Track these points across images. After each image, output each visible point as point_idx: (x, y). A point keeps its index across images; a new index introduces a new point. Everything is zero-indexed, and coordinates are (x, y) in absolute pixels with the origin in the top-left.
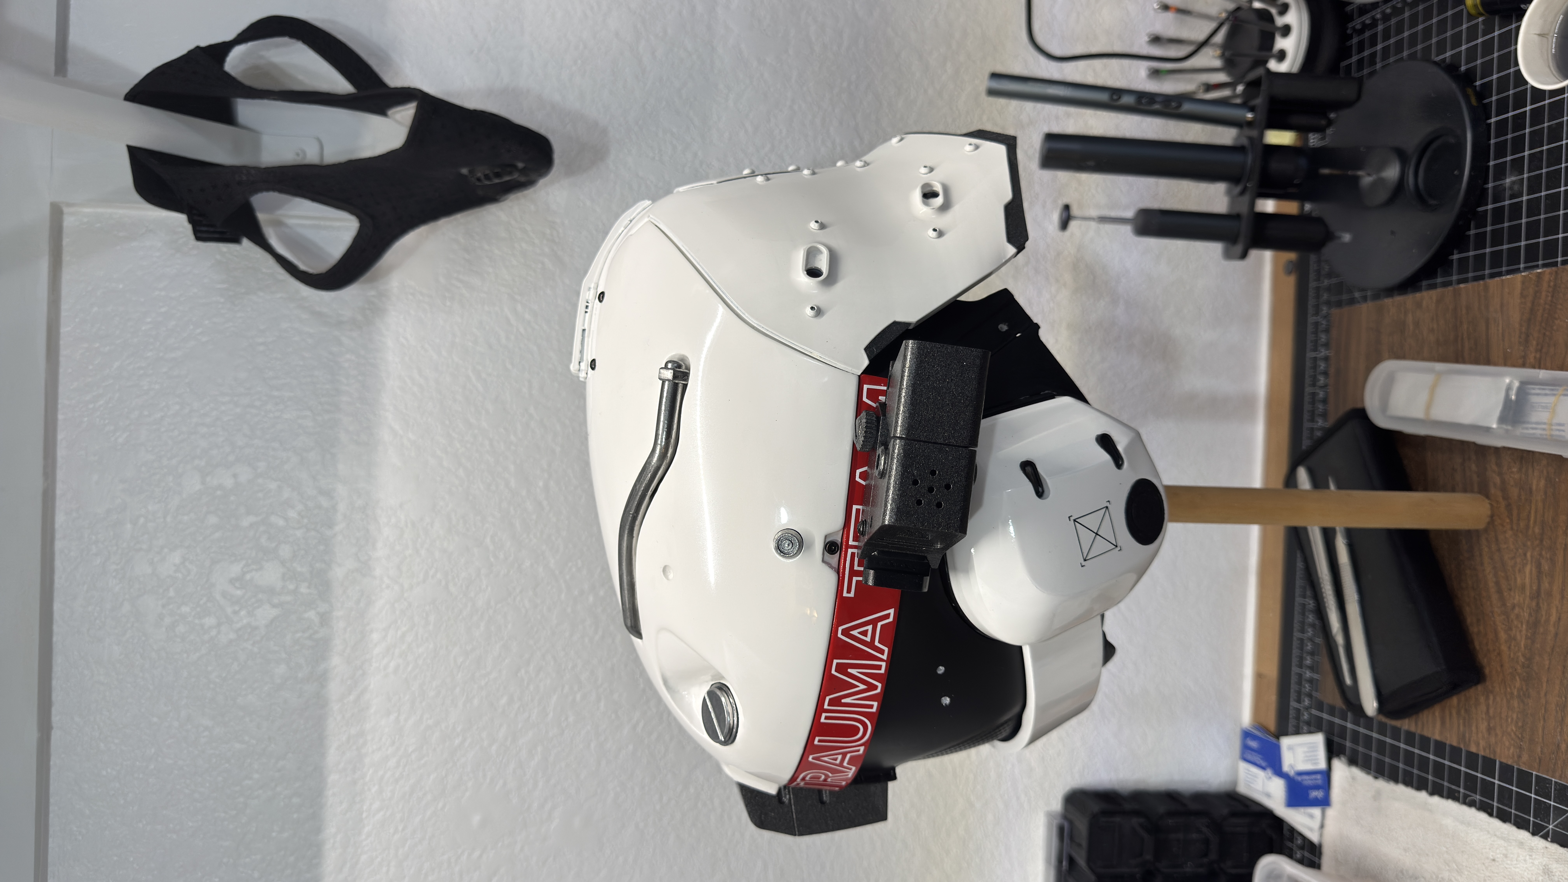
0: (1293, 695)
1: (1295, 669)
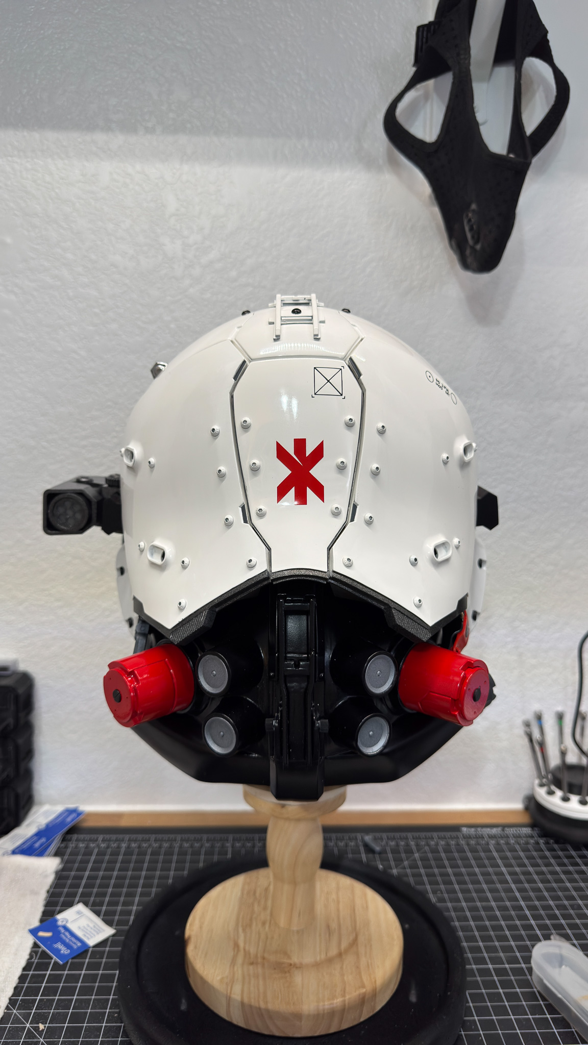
0: (108, 836)
1: (127, 837)
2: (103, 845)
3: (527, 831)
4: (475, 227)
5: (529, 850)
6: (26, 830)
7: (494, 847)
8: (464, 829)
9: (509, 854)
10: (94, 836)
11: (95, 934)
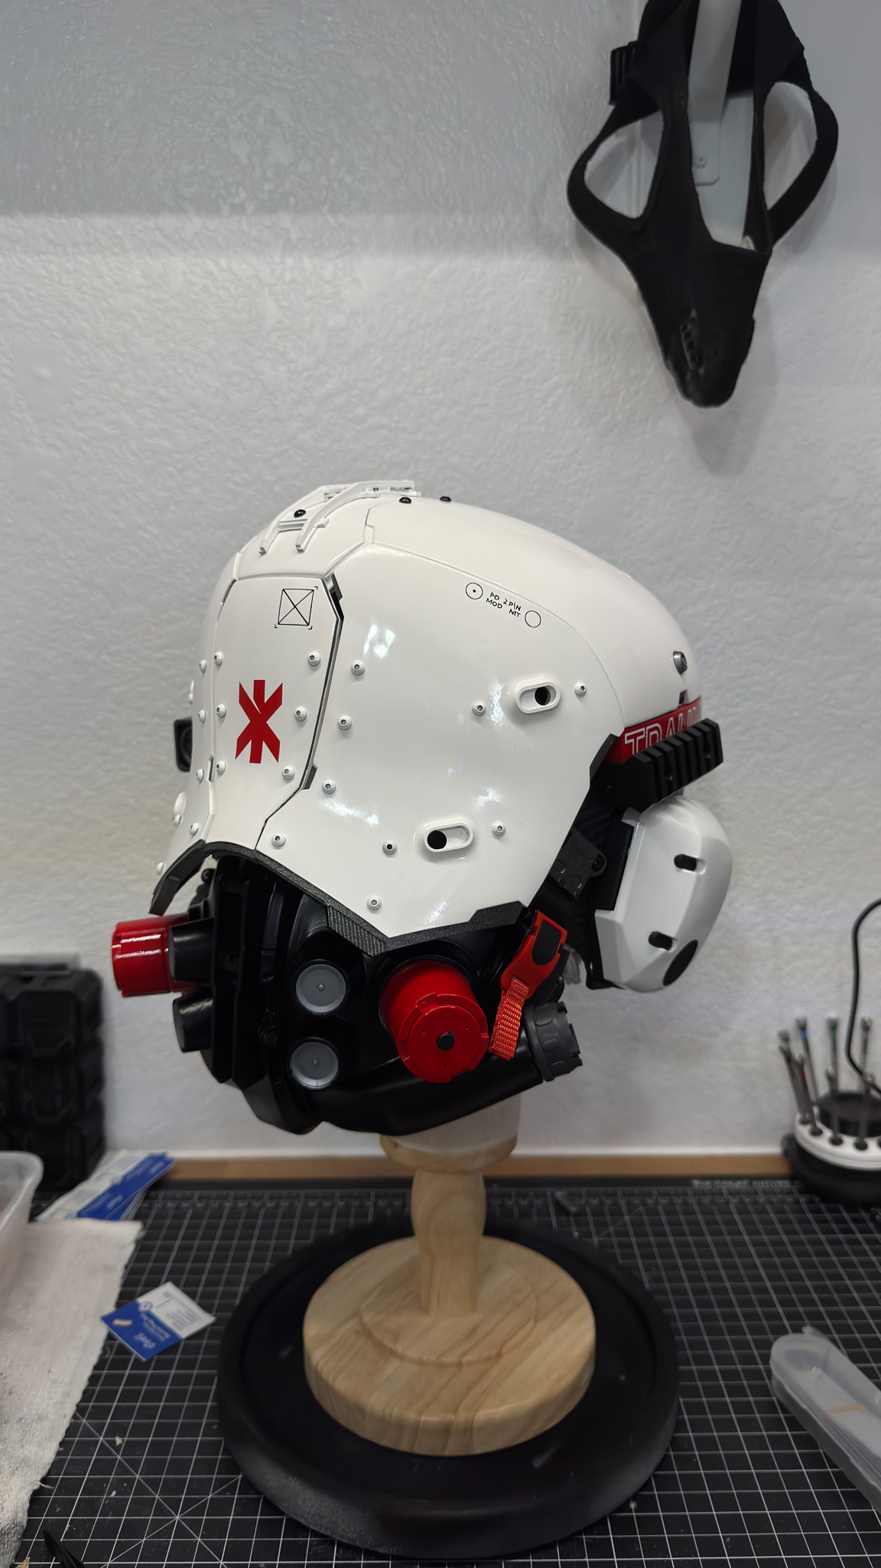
2: (200, 1205)
3: (784, 1184)
5: (784, 1212)
6: (97, 1185)
7: (735, 1207)
8: (696, 1183)
9: (755, 1217)
10: (188, 1193)
11: (189, 1322)
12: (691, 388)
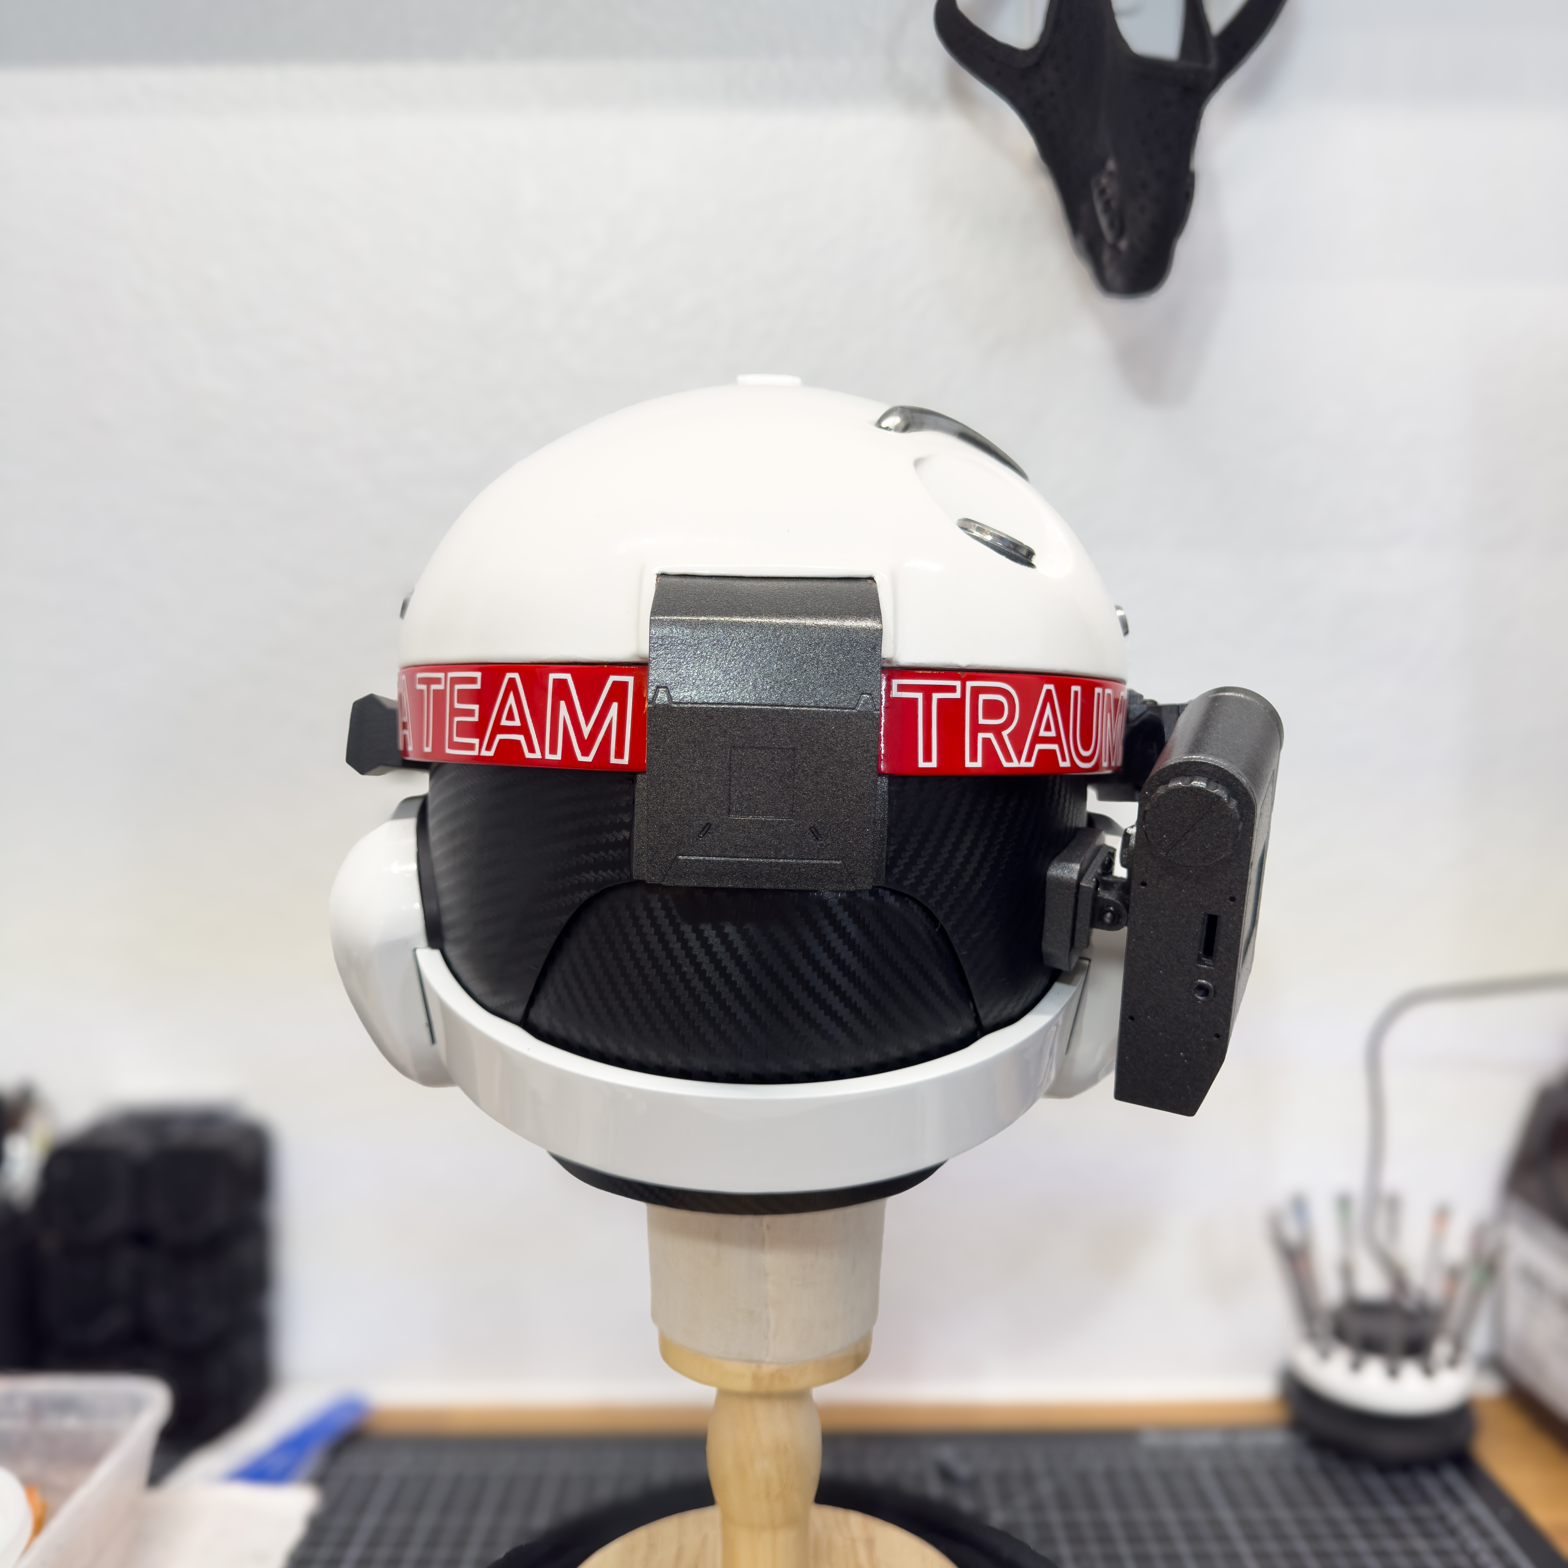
3: (1280, 1438)
4: (1114, 204)
8: (1148, 1437)
12: (1110, 272)
